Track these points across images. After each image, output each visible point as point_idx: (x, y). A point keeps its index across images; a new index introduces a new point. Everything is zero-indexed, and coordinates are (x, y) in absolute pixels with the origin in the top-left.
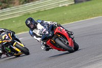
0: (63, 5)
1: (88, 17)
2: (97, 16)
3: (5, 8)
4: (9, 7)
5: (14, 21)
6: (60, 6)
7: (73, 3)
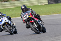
0: (41, 4)
1: (54, 13)
2: (59, 13)
3: (6, 1)
4: (9, 1)
5: (11, 10)
6: (39, 4)
7: (48, 4)
